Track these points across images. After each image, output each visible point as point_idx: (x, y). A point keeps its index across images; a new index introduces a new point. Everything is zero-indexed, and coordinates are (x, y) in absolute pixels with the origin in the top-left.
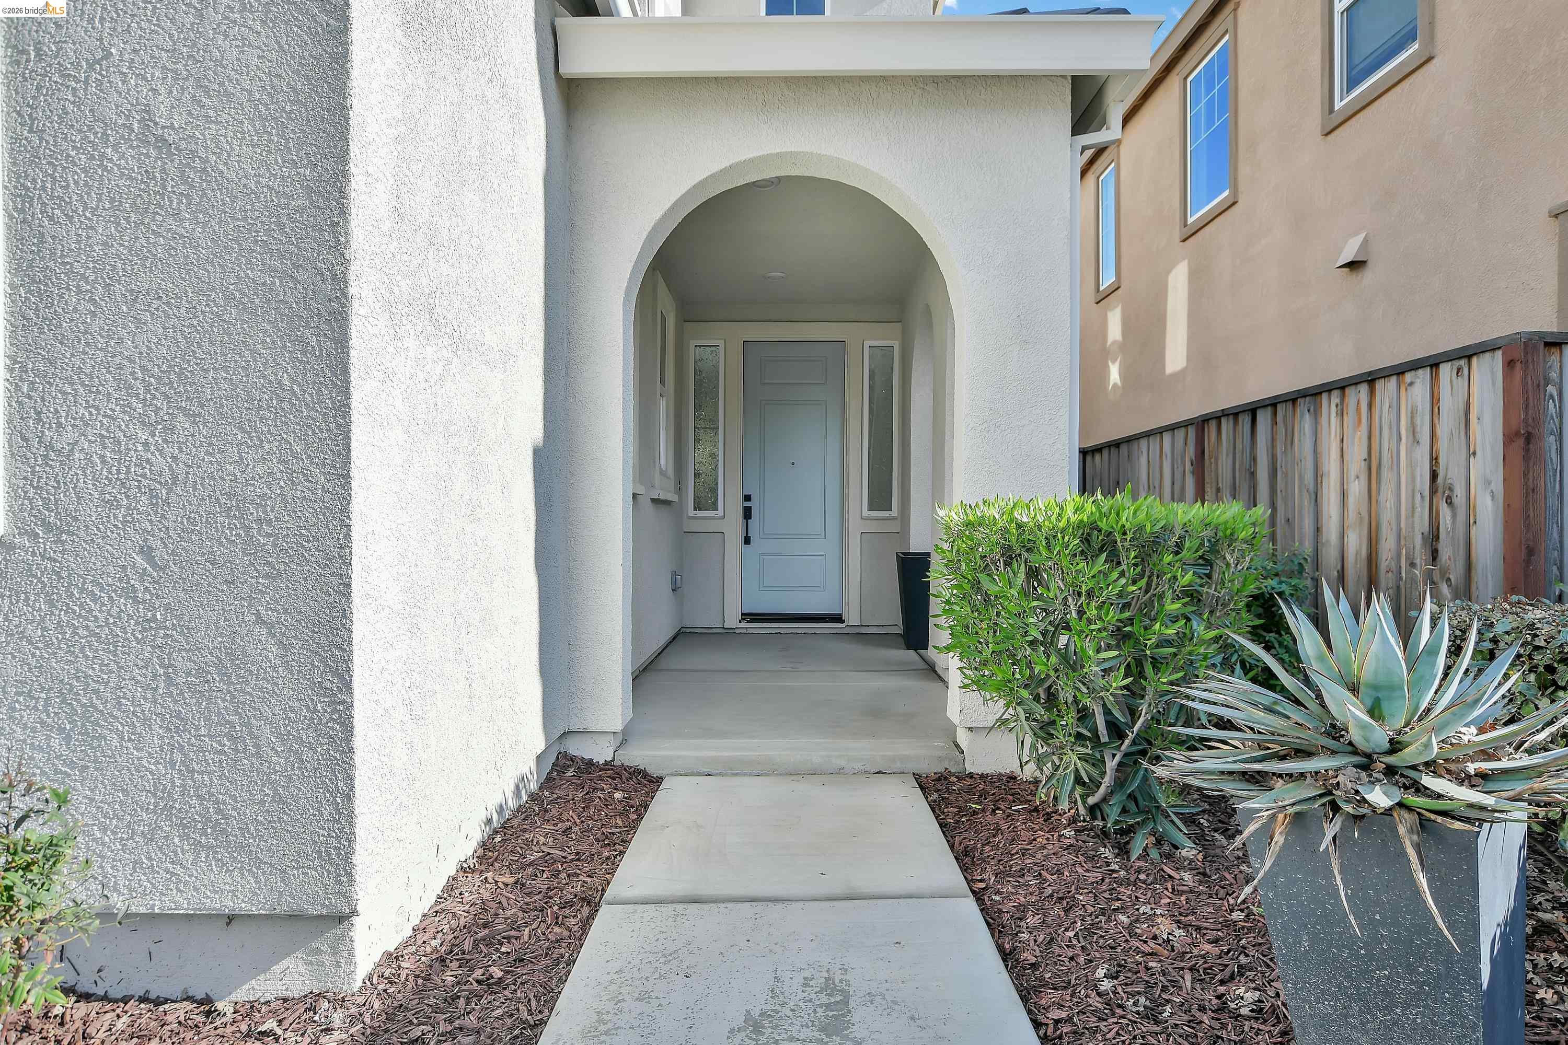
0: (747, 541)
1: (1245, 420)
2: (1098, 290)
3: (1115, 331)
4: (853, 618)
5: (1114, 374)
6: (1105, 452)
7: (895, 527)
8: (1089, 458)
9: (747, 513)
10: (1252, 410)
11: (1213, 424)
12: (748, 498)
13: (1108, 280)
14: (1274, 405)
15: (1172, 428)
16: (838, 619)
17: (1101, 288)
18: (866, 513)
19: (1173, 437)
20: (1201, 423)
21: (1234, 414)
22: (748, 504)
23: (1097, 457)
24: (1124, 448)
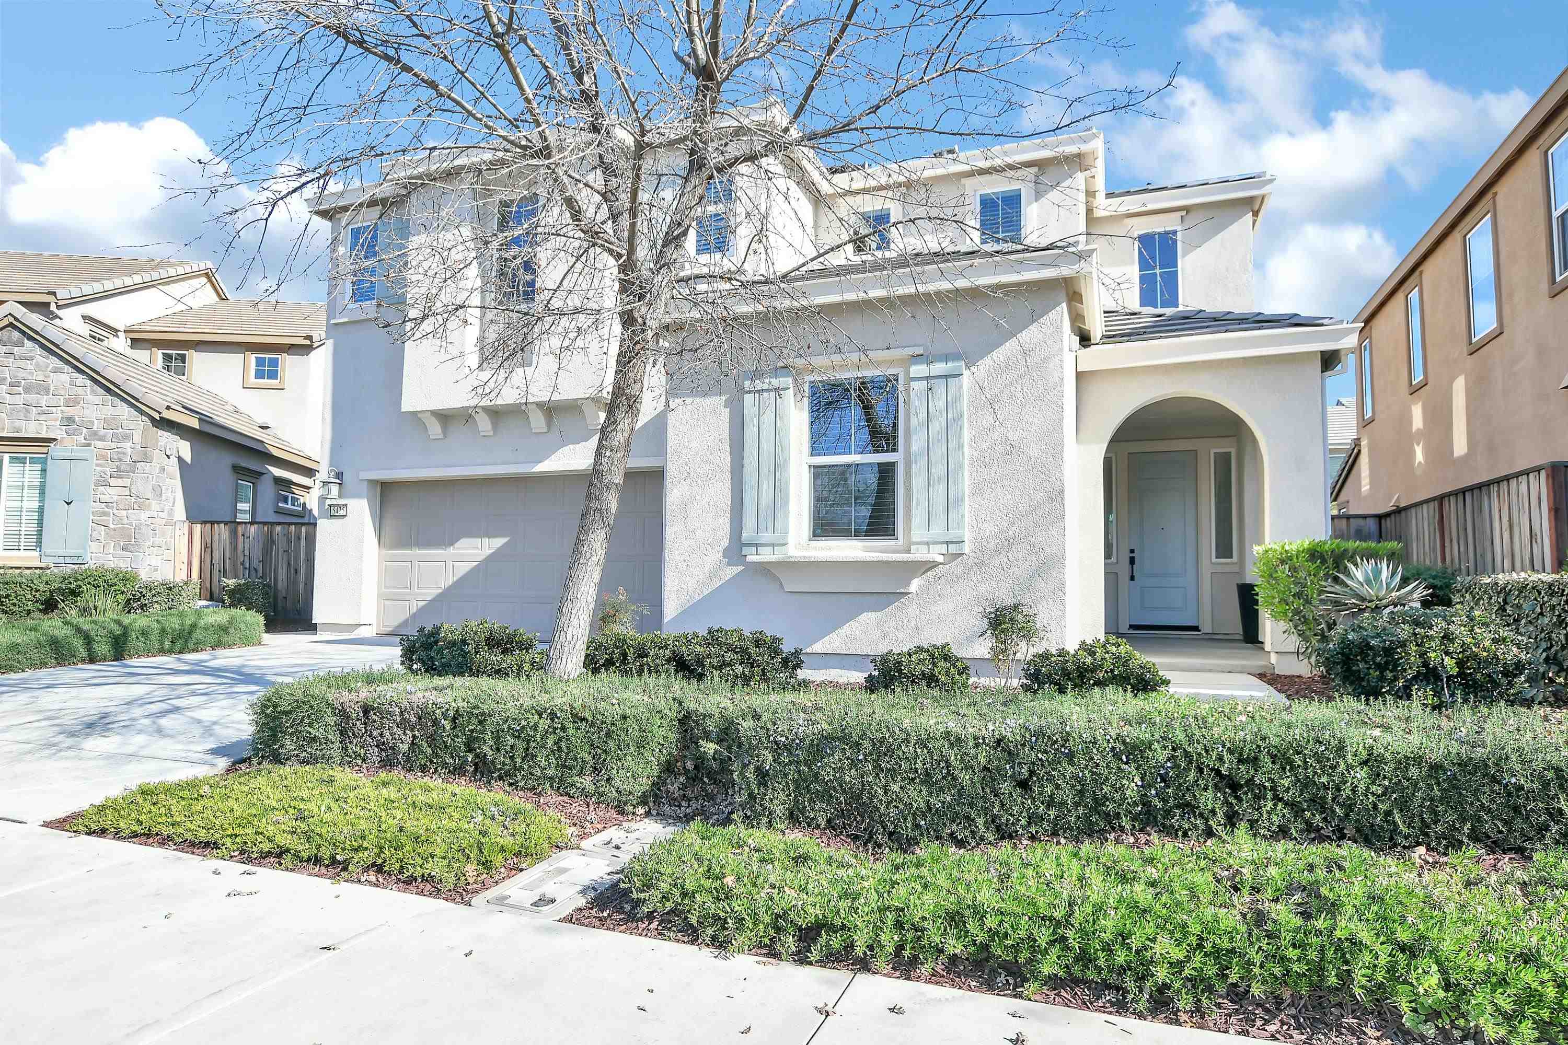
0: (1132, 578)
1: (1461, 497)
2: (1411, 384)
3: (1418, 422)
4: (1206, 628)
5: (1419, 456)
6: (1393, 516)
7: (1236, 569)
8: (1383, 521)
9: (1132, 561)
10: (1463, 491)
11: (1446, 499)
12: (1132, 551)
13: (1418, 378)
14: (1464, 493)
15: (1427, 501)
16: (1196, 628)
17: (1414, 383)
18: (1214, 560)
19: (1428, 507)
20: (1441, 499)
21: (1455, 493)
22: (1132, 555)
23: (1388, 519)
24: (1403, 514)
